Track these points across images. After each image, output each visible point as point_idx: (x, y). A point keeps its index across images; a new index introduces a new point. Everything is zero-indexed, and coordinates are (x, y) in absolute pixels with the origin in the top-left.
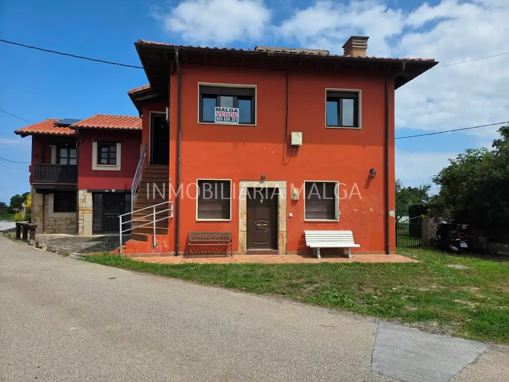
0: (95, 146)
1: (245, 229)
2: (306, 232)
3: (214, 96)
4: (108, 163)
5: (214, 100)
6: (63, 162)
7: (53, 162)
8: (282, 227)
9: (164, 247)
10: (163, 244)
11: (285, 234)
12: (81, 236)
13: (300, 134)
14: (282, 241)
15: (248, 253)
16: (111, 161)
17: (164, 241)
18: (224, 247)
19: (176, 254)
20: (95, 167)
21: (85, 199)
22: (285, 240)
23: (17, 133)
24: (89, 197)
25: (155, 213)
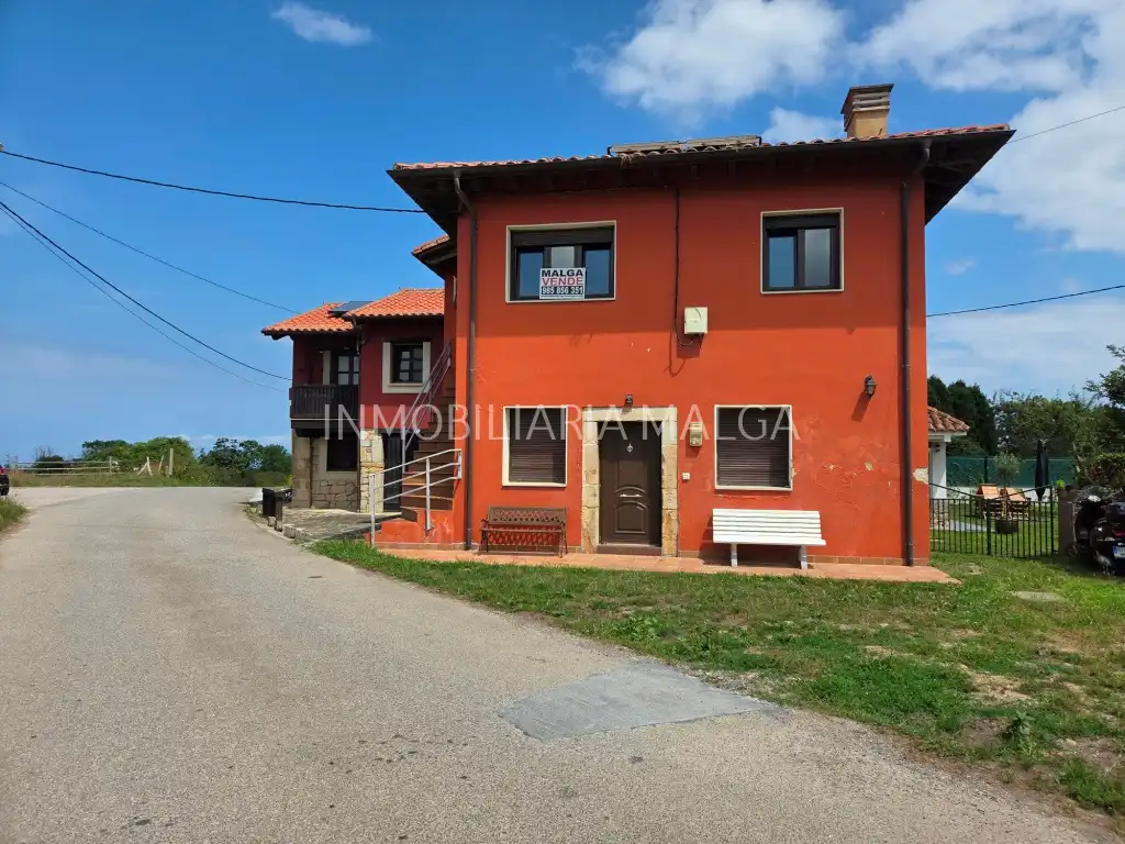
0: (387, 348)
1: (596, 502)
2: (716, 512)
3: (539, 249)
4: (411, 380)
5: (540, 256)
6: (344, 380)
7: (326, 380)
8: (670, 501)
9: (444, 534)
10: (443, 527)
11: (674, 516)
12: (364, 513)
13: (704, 311)
14: (670, 529)
15: (600, 550)
16: (415, 375)
17: (447, 522)
18: (553, 535)
19: (467, 548)
20: (388, 387)
21: (371, 446)
22: (675, 527)
23: (266, 333)
24: (378, 442)
25: (428, 470)
